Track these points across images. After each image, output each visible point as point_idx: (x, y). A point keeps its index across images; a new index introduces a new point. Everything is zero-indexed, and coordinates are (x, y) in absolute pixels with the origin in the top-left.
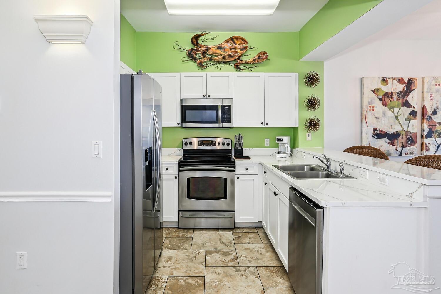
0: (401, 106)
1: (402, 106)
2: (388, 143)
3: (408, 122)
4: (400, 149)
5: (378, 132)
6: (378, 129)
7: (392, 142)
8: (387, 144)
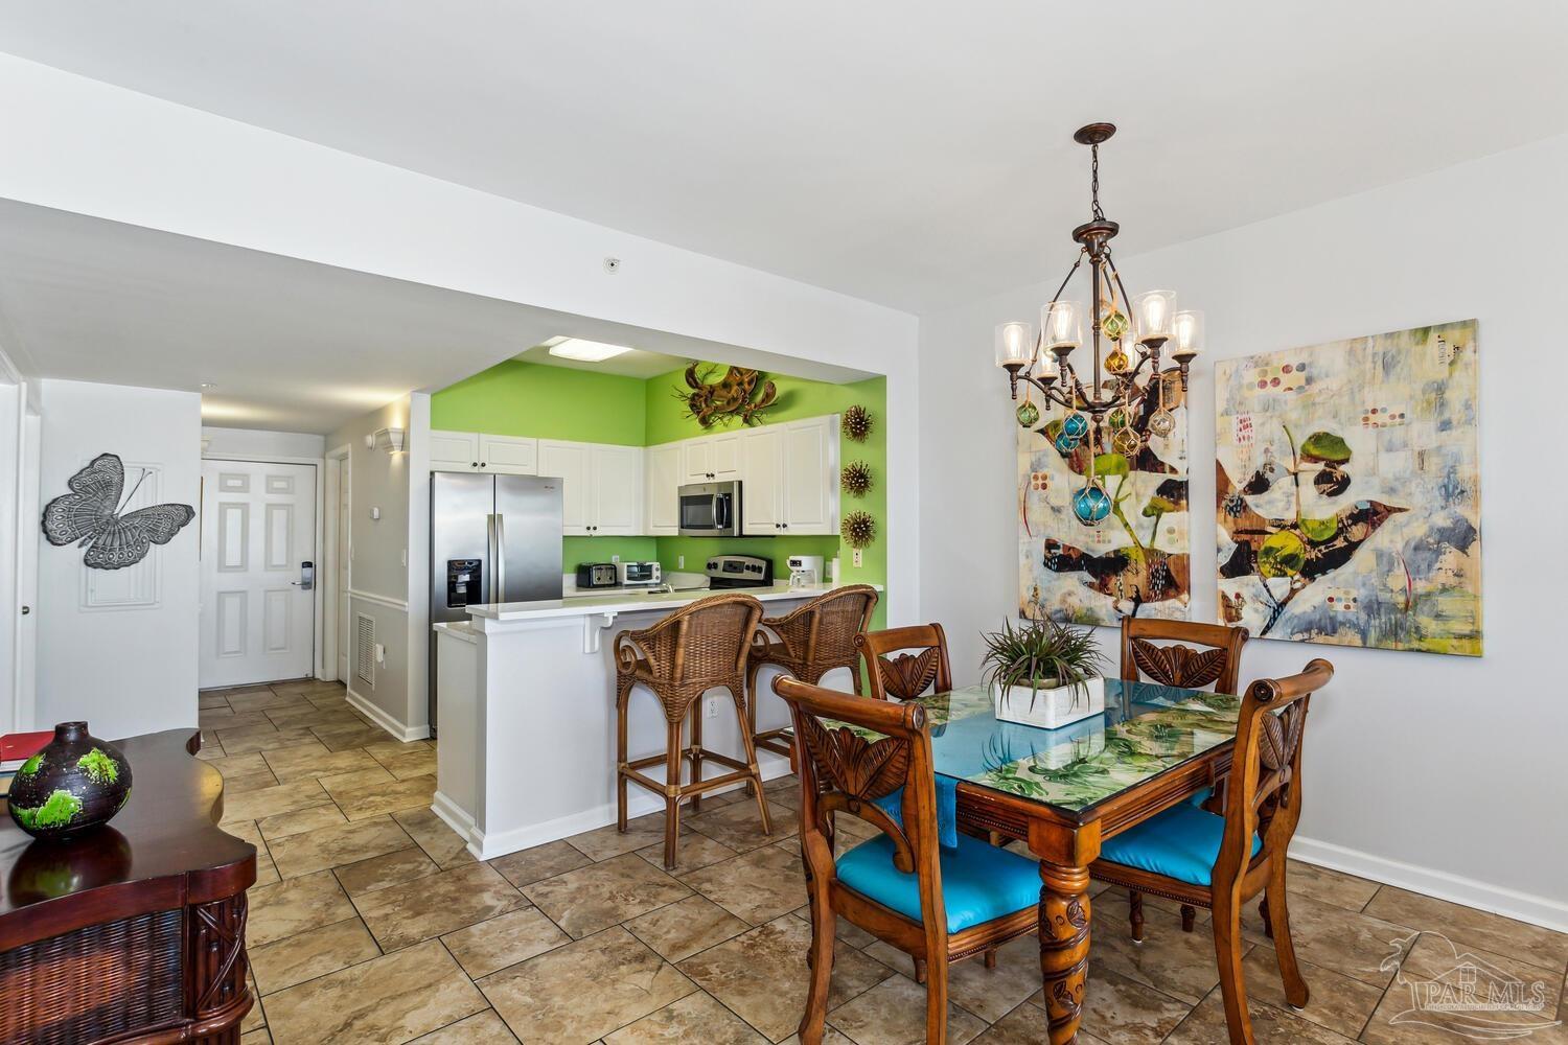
0: (1128, 467)
1: (1131, 469)
2: (1091, 585)
3: (1154, 518)
4: (1127, 607)
5: (1060, 552)
6: (1060, 543)
7: (1101, 583)
8: (1087, 589)
